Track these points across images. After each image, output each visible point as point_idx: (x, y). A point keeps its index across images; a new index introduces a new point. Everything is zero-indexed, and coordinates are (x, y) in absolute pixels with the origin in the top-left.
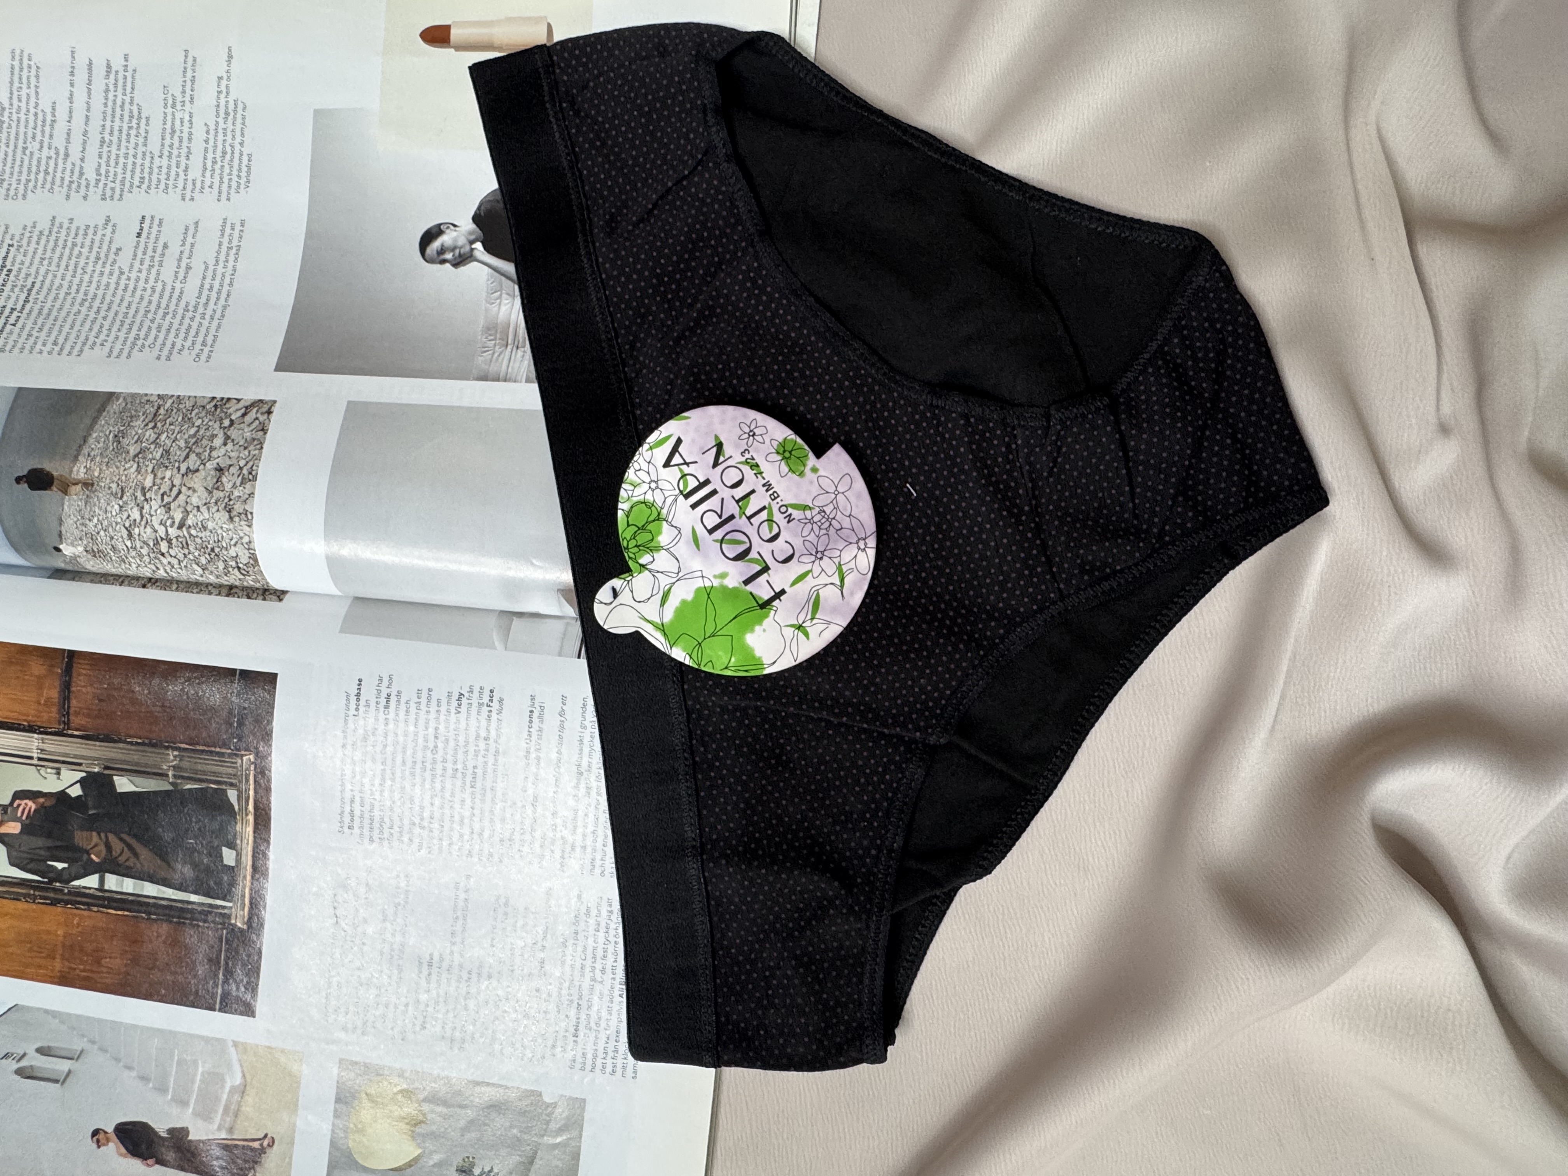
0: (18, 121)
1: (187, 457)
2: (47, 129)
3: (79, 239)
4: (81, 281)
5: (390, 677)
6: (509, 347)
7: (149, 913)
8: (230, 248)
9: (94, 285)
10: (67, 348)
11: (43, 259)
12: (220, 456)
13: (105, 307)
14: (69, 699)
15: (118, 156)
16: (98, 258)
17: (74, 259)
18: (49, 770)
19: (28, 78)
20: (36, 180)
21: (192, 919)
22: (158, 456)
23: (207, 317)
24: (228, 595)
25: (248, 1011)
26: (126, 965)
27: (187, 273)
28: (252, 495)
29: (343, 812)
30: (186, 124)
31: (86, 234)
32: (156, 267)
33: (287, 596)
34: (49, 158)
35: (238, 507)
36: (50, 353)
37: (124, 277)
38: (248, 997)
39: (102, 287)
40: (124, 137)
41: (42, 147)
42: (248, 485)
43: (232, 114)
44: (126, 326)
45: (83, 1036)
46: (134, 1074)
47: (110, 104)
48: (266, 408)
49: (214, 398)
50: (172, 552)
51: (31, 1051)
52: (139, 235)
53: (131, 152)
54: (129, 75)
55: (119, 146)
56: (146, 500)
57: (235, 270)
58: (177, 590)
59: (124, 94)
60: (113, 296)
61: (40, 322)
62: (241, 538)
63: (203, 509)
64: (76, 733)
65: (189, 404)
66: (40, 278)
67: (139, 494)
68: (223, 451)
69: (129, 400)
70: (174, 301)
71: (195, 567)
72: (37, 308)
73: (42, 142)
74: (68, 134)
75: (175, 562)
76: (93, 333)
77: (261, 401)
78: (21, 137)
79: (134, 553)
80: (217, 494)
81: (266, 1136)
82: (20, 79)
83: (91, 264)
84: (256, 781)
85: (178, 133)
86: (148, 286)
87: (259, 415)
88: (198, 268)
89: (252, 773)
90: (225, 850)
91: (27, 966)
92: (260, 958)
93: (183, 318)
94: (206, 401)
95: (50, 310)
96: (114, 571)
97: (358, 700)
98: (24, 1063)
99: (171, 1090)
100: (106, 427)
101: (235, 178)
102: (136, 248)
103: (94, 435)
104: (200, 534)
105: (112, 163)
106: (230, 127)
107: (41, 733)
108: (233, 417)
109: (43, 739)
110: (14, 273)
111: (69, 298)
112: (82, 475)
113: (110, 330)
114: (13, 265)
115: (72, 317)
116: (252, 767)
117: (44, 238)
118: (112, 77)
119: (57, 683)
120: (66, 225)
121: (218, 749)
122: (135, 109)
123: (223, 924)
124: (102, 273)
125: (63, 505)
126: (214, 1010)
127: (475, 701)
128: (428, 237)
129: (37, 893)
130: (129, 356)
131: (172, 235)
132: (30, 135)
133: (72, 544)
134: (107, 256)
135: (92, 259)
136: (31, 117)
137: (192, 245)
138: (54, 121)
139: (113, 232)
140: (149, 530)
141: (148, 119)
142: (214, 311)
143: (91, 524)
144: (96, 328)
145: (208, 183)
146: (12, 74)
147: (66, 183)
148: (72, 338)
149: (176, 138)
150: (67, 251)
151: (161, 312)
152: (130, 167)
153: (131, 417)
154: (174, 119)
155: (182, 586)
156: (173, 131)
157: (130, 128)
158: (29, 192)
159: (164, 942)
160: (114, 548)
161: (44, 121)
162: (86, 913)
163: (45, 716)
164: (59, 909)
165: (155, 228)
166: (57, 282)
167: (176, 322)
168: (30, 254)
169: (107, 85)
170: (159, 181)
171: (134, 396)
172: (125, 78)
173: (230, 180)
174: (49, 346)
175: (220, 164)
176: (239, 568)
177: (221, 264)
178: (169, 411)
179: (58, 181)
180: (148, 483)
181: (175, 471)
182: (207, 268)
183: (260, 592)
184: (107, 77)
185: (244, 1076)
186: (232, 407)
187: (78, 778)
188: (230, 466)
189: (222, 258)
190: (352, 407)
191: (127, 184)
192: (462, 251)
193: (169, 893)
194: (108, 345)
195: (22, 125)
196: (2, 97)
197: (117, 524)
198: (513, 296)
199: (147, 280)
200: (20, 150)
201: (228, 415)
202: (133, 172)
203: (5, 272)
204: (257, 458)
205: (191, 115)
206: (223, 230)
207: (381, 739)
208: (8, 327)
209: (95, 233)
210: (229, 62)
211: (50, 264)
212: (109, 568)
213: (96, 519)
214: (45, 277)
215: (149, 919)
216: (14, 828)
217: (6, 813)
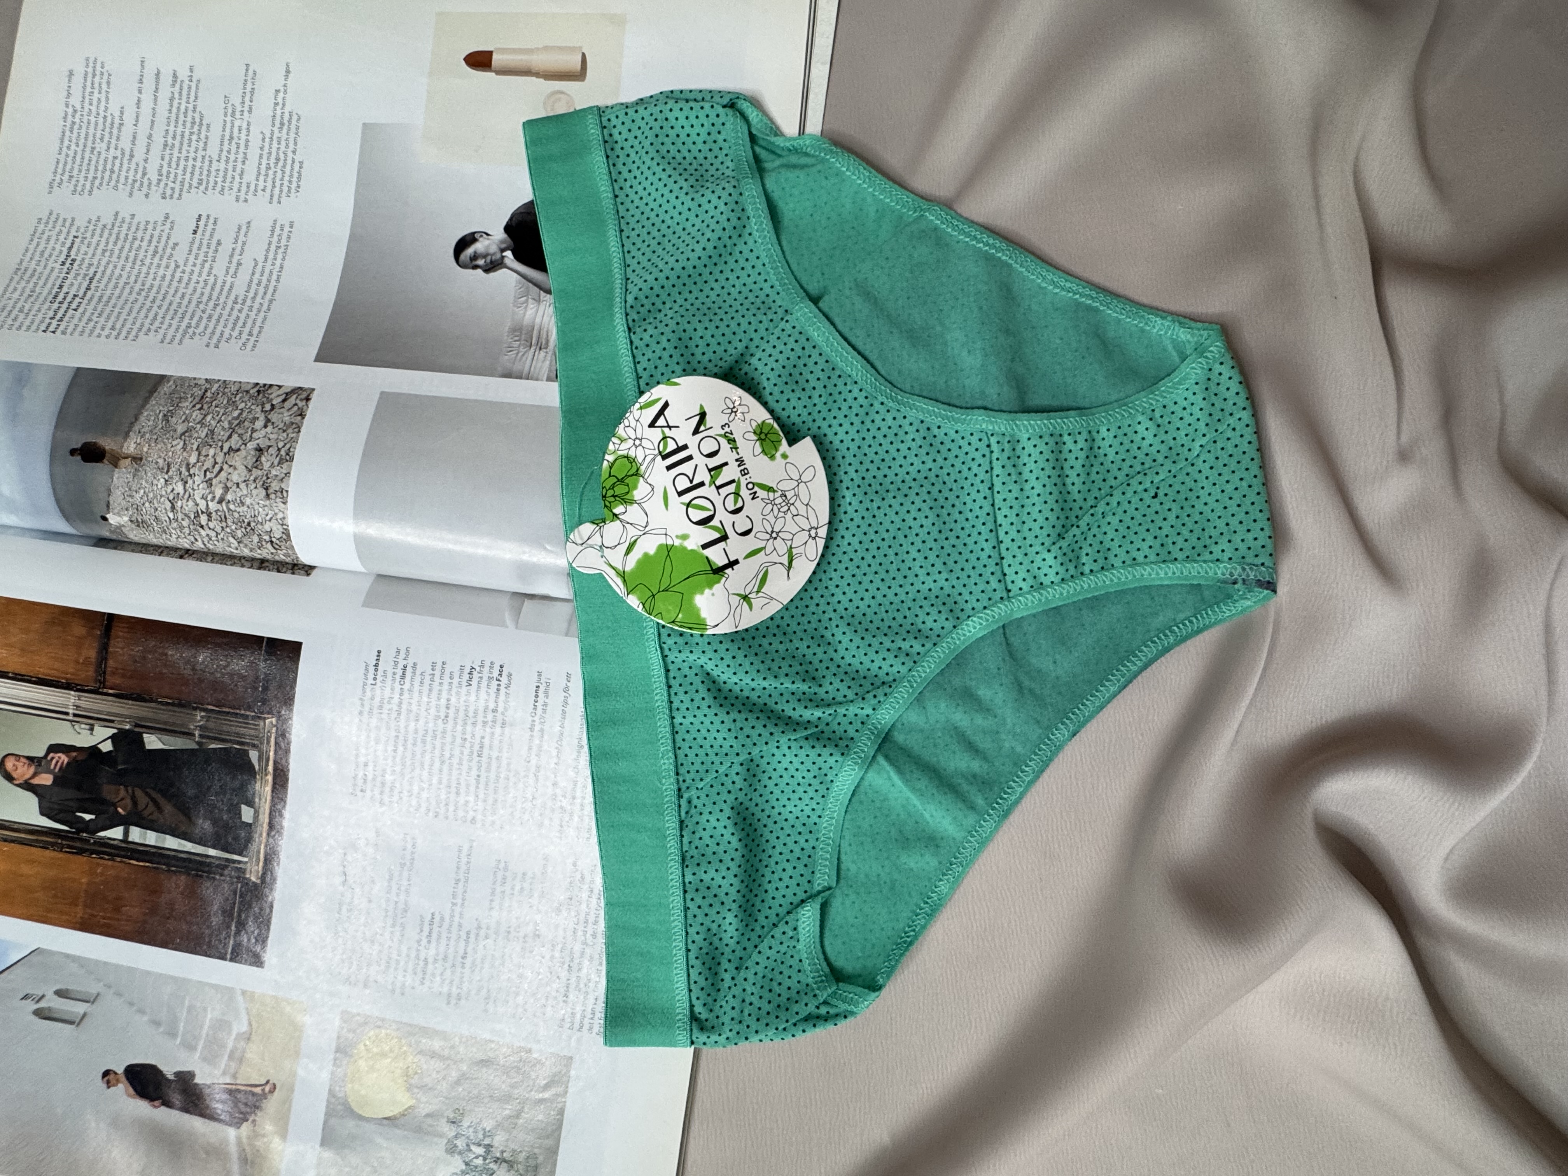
0: (89, 123)
1: (230, 437)
2: (115, 131)
3: (139, 234)
4: (140, 272)
5: (407, 649)
6: (533, 348)
7: (168, 865)
8: (278, 247)
9: (151, 276)
10: (124, 334)
11: (104, 251)
12: (261, 437)
13: (160, 297)
14: (106, 659)
15: (179, 158)
16: (156, 252)
17: (134, 252)
18: (83, 726)
19: (100, 84)
20: (102, 178)
21: (209, 872)
22: (203, 435)
23: (255, 310)
24: (260, 568)
25: (257, 961)
26: (145, 914)
27: (237, 269)
28: (288, 474)
29: (356, 776)
30: (244, 132)
31: (146, 229)
32: (210, 262)
33: (315, 572)
34: (115, 158)
35: (275, 486)
36: (108, 337)
37: (179, 270)
38: (258, 949)
39: (158, 279)
40: (186, 141)
41: (109, 148)
42: (285, 466)
43: (287, 124)
44: (179, 315)
45: (99, 980)
46: (146, 1018)
47: (174, 110)
48: (305, 395)
49: (257, 384)
50: (211, 525)
51: (50, 994)
52: (195, 232)
53: (192, 155)
54: (193, 85)
55: (180, 149)
56: (190, 475)
57: (281, 267)
58: (212, 561)
59: (188, 102)
60: (169, 287)
61: (99, 308)
62: (276, 514)
63: (243, 486)
64: (111, 691)
65: (234, 389)
66: (102, 268)
67: (183, 470)
69: (179, 382)
70: (225, 293)
71: (231, 539)
72: (98, 294)
73: (109, 143)
74: (134, 137)
75: (213, 535)
76: (148, 321)
77: (300, 388)
78: (91, 138)
79: (175, 525)
80: (256, 473)
81: (268, 1082)
82: (93, 84)
83: (149, 257)
84: (276, 743)
85: (236, 140)
86: (201, 279)
87: (298, 402)
88: (247, 265)
89: (273, 736)
90: (243, 806)
91: (49, 910)
92: (271, 911)
93: (232, 309)
94: (250, 386)
95: (110, 298)
96: (155, 541)
97: (376, 670)
98: (43, 1004)
99: (180, 1033)
100: (157, 406)
101: (286, 183)
102: (192, 243)
103: (145, 414)
104: (238, 509)
105: (174, 165)
106: (285, 136)
107: (78, 690)
108: (274, 402)
109: (79, 697)
110: (77, 262)
111: (128, 287)
112: (132, 450)
113: (163, 318)
114: (77, 255)
115: (129, 305)
116: (274, 730)
117: (106, 232)
118: (178, 86)
119: (96, 644)
120: (128, 220)
121: (242, 712)
122: (197, 116)
123: (238, 878)
124: (159, 266)
126: (225, 959)
127: (485, 675)
128: (463, 243)
129: (64, 842)
130: (180, 343)
131: (225, 234)
132: (98, 136)
133: (119, 514)
134: (164, 250)
135: (150, 253)
136: (101, 120)
137: (244, 243)
138: (121, 124)
139: (172, 228)
140: (191, 503)
141: (208, 126)
142: (261, 304)
143: (138, 496)
144: (151, 315)
145: (260, 187)
146: (85, 80)
147: (130, 181)
148: (128, 325)
149: (234, 146)
150: (128, 244)
151: (211, 304)
152: (189, 170)
153: (180, 398)
154: (232, 126)
155: (217, 559)
156: (231, 138)
157: (192, 133)
158: (95, 189)
159: (182, 894)
160: (157, 519)
161: (112, 124)
162: (110, 863)
163: (83, 675)
164: (86, 859)
165: (210, 226)
166: (117, 272)
167: (226, 313)
168: (93, 246)
169: (172, 93)
170: (216, 182)
171: (183, 379)
172: (190, 88)
173: (282, 184)
174: (107, 331)
175: (273, 169)
176: (272, 542)
177: (270, 262)
178: (215, 395)
179: (122, 180)
180: (193, 459)
181: (219, 449)
182: (256, 265)
183: (290, 566)
184: (173, 85)
185: (250, 1024)
186: (274, 392)
187: (110, 735)
188: (269, 447)
189: (271, 256)
190: (384, 396)
191: (186, 185)
192: (493, 258)
193: (189, 846)
194: (162, 331)
195: (92, 126)
196: (75, 100)
197: (161, 496)
198: (538, 301)
199: (200, 274)
200: (88, 149)
201: (270, 400)
202: (192, 173)
203: (69, 261)
204: (295, 440)
205: (249, 124)
206: (273, 231)
207: (395, 708)
208: (71, 312)
209: (154, 229)
210: (287, 76)
211: (111, 256)
212: (152, 539)
213: (142, 491)
214: (106, 267)
215: (169, 871)
216: (46, 780)
217: (40, 765)
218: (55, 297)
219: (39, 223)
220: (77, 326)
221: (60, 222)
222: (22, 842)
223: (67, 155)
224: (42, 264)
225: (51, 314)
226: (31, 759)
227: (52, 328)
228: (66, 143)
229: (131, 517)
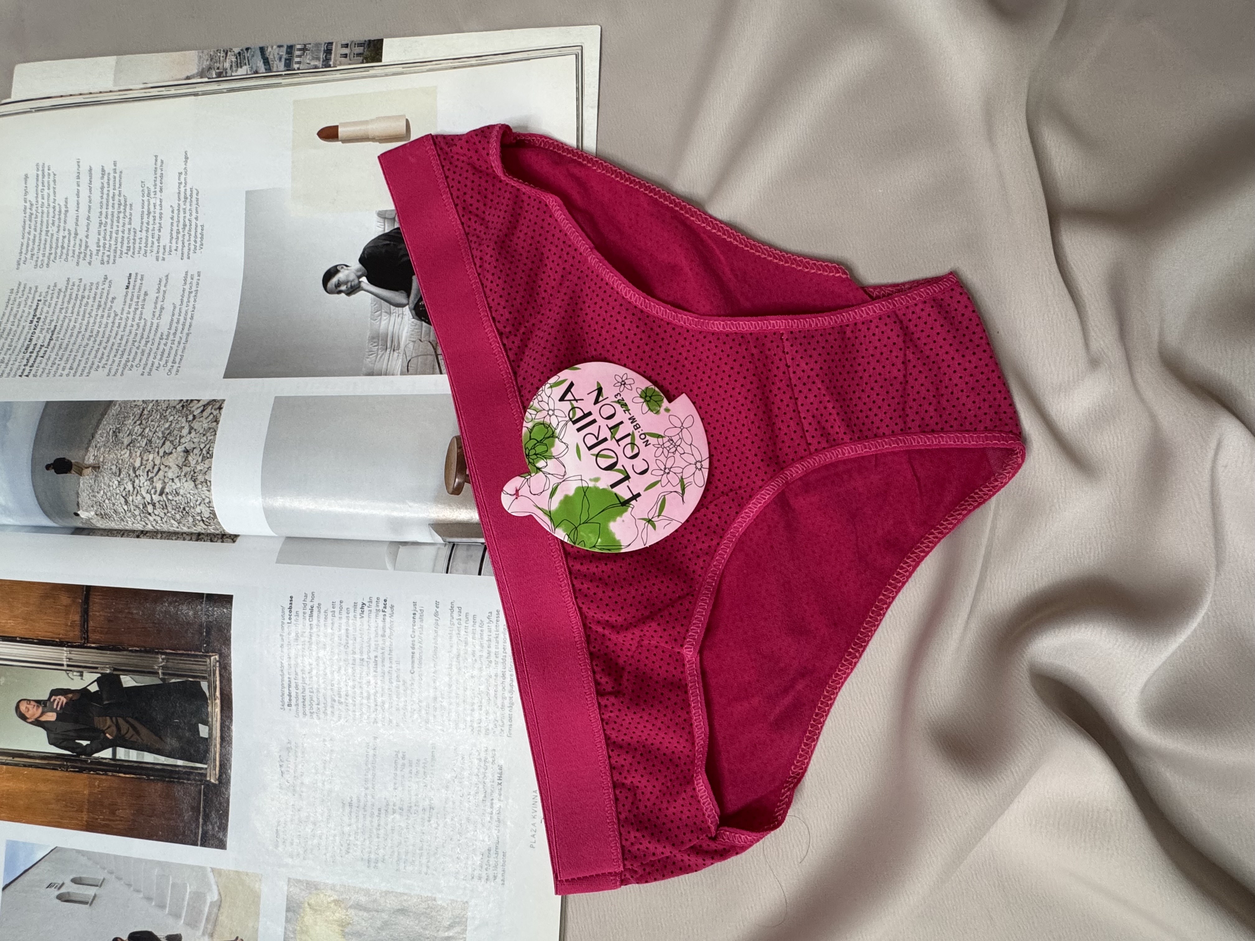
0: (43, 213)
1: (164, 444)
2: (63, 216)
3: (86, 293)
4: (88, 323)
5: (313, 594)
6: (388, 350)
7: (148, 776)
8: (190, 293)
9: (97, 325)
10: (79, 372)
11: (62, 309)
12: (187, 442)
13: (105, 340)
14: (87, 621)
15: (111, 232)
16: (99, 306)
17: (83, 307)
18: (75, 673)
19: (48, 182)
20: (56, 253)
21: (179, 778)
22: (144, 444)
23: (176, 343)
24: (197, 540)
25: (222, 845)
26: (133, 814)
27: (161, 312)
28: (209, 468)
29: (283, 694)
30: (158, 207)
31: (91, 289)
32: (140, 309)
33: (239, 538)
34: (64, 237)
35: (201, 478)
36: (68, 375)
37: (118, 318)
38: (221, 835)
39: (103, 326)
40: (115, 219)
41: (59, 230)
42: (207, 462)
43: (189, 198)
44: (120, 352)
45: (104, 869)
46: (141, 895)
47: (105, 196)
48: (217, 405)
49: (181, 400)
50: (156, 512)
51: (68, 882)
52: (127, 287)
53: (121, 229)
54: (117, 176)
55: (112, 225)
56: (137, 476)
57: (194, 308)
58: (161, 538)
59: (114, 189)
60: (111, 332)
61: (60, 353)
62: (204, 499)
63: (176, 480)
64: (93, 645)
65: (164, 406)
66: (60, 322)
67: (131, 472)
68: (188, 438)
69: (123, 405)
70: (153, 332)
71: (173, 521)
72: (58, 343)
73: (59, 226)
74: (77, 220)
75: (158, 519)
76: (97, 360)
77: (214, 400)
78: (45, 224)
79: (129, 514)
80: (186, 469)
81: (237, 938)
82: (43, 183)
83: (95, 310)
84: (220, 675)
85: (152, 214)
86: (135, 323)
87: (213, 411)
88: (169, 308)
89: (218, 669)
90: (200, 726)
91: (62, 818)
92: (228, 805)
93: (159, 344)
94: (176, 403)
95: (67, 345)
96: (117, 527)
97: (290, 612)
98: (63, 890)
99: (168, 906)
100: (108, 425)
101: (192, 243)
102: (126, 296)
103: (99, 432)
104: (175, 499)
105: (108, 238)
106: (188, 207)
107: (68, 647)
108: (195, 413)
109: (70, 651)
110: (42, 320)
111: (80, 335)
112: (92, 461)
113: (108, 356)
114: (41, 314)
115: (82, 349)
116: (218, 664)
118: (106, 177)
119: (79, 610)
120: (77, 283)
121: (193, 653)
122: (122, 199)
123: (201, 781)
124: (102, 316)
125: (79, 483)
126: (197, 845)
127: (373, 608)
128: (329, 275)
129: (69, 764)
130: (122, 374)
131: (151, 286)
132: (51, 222)
133: (87, 511)
134: (105, 304)
135: (96, 306)
136: (51, 210)
137: (165, 292)
138: (67, 211)
139: (110, 287)
140: (139, 497)
141: (131, 205)
142: (181, 338)
143: (99, 496)
144: (99, 355)
145: (174, 248)
146: (37, 180)
147: (77, 253)
148: (82, 364)
149: (151, 218)
150: (78, 302)
151: (143, 342)
152: (119, 240)
153: (125, 417)
154: (149, 204)
155: (164, 535)
156: (149, 213)
157: (119, 212)
158: (51, 262)
159: (160, 796)
160: (115, 512)
161: (60, 212)
162: (104, 777)
163: (71, 634)
164: (86, 775)
166: (72, 324)
167: (154, 347)
168: (53, 305)
169: (102, 183)
170: (140, 248)
171: (125, 402)
172: (115, 178)
173: (189, 244)
174: (67, 371)
175: (182, 233)
176: (203, 521)
177: (185, 304)
178: (150, 413)
179: (71, 253)
180: (137, 464)
181: (156, 454)
182: (175, 308)
183: (220, 537)
184: (102, 178)
185: (220, 894)
186: (194, 406)
187: (96, 678)
188: (194, 448)
189: (185, 300)
190: (278, 400)
191: (118, 252)
192: (353, 283)
193: (162, 760)
194: (108, 367)
195: (45, 215)
196: (31, 197)
197: (117, 494)
198: (390, 314)
199: (133, 320)
200: (44, 233)
201: (191, 412)
202: (122, 243)
203: (36, 320)
204: (212, 442)
205: (161, 200)
206: (185, 280)
207: (307, 639)
208: (39, 359)
209: (97, 288)
210: (186, 162)
211: (66, 312)
212: (113, 525)
213: (102, 492)
214: (63, 321)
215: (149, 779)
216: (51, 717)
217: (45, 706)
218: (27, 349)
219: (12, 293)
220: (44, 369)
221: (27, 290)
222: (37, 766)
223: (29, 239)
224: (16, 324)
225: (25, 362)
226: (38, 702)
227: (26, 373)
228: (27, 229)
229: (96, 511)
